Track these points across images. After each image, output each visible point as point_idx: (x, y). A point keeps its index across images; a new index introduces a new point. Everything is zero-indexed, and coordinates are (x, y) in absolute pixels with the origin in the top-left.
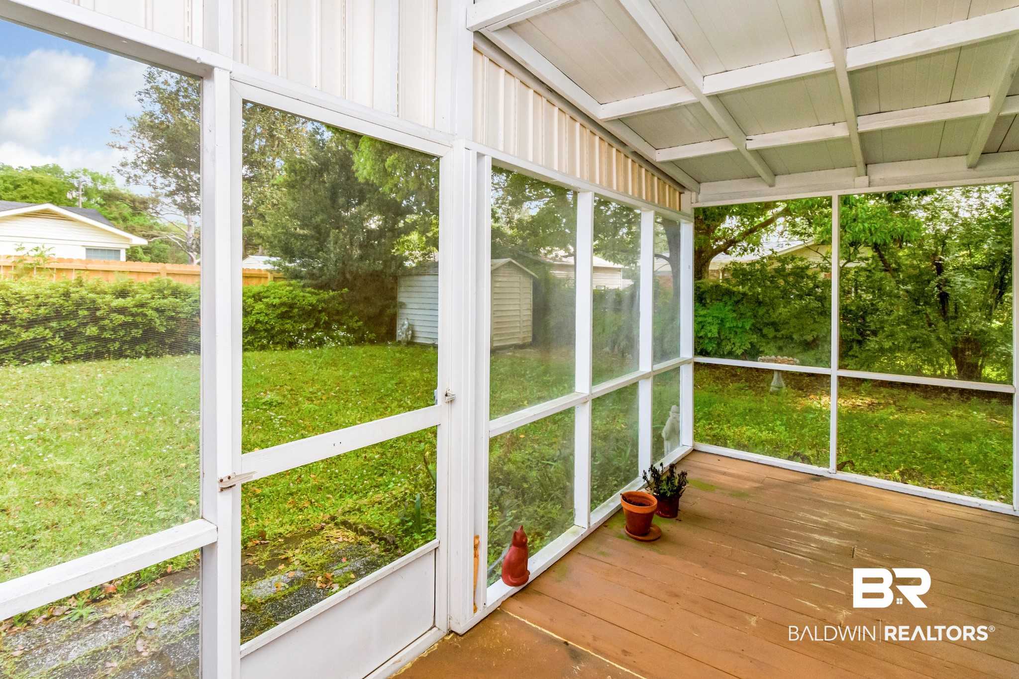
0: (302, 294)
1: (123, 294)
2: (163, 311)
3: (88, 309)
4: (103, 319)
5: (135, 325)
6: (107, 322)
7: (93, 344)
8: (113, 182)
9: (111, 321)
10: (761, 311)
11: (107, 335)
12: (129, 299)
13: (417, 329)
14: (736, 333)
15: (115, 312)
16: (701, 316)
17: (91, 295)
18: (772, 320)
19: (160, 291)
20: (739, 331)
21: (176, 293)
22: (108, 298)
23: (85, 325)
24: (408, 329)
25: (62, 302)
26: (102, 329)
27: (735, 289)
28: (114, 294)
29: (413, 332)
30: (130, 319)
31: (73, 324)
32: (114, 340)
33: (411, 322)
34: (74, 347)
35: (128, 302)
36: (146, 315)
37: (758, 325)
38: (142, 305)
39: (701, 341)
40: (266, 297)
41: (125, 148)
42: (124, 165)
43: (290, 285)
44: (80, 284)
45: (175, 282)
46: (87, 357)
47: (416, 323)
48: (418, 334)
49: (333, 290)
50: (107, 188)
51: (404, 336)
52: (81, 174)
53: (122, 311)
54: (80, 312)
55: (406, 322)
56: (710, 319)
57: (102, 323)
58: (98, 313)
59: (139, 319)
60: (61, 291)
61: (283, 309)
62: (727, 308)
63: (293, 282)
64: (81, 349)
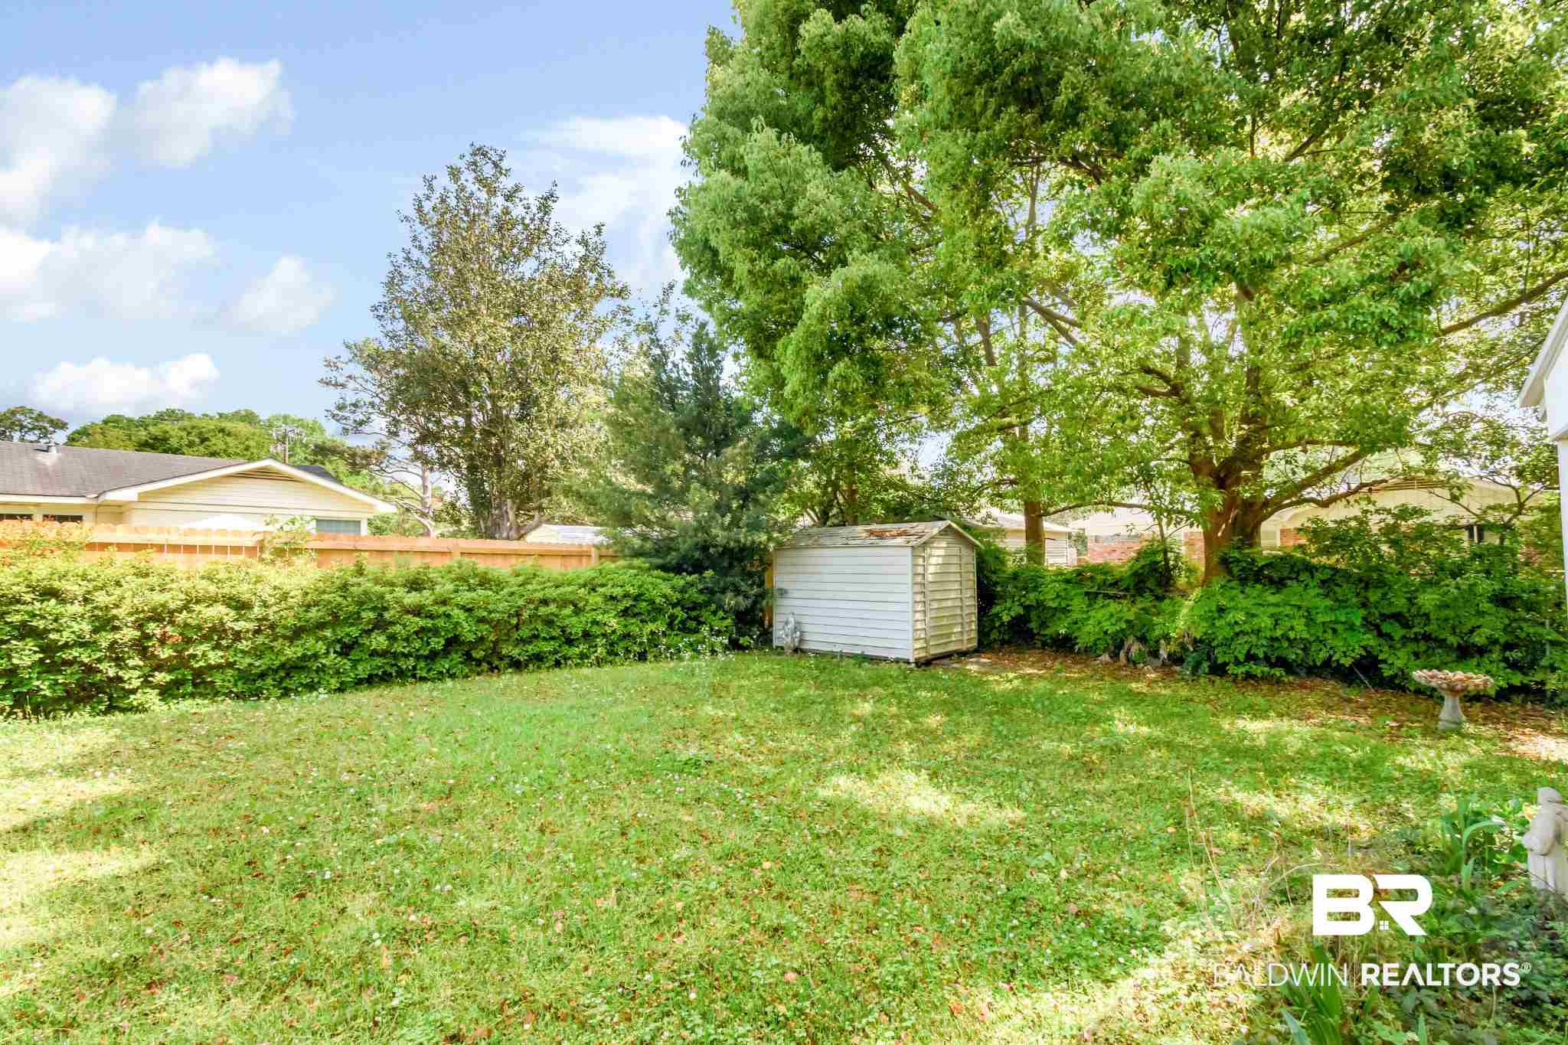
0: (650, 579)
1: (415, 585)
2: (469, 610)
3: (373, 609)
4: (393, 623)
5: (435, 631)
6: (398, 628)
7: (379, 661)
8: (322, 431)
9: (405, 626)
10: (1374, 596)
11: (398, 647)
12: (426, 593)
13: (806, 628)
14: (1334, 631)
15: (408, 612)
16: (1269, 605)
17: (378, 588)
18: (1394, 610)
19: (463, 579)
20: (1340, 628)
21: (485, 582)
22: (400, 592)
23: (368, 632)
24: (795, 629)
25: (339, 599)
26: (392, 638)
27: (1315, 561)
28: (405, 586)
29: (802, 633)
30: (429, 623)
31: (354, 631)
32: (406, 656)
33: (799, 619)
34: (354, 667)
35: (425, 597)
36: (448, 616)
37: (1371, 619)
38: (444, 603)
39: (1276, 645)
40: (603, 585)
41: (343, 386)
42: (341, 408)
43: (631, 567)
44: (360, 572)
45: (482, 565)
46: (370, 681)
47: (804, 620)
48: (807, 637)
49: (690, 574)
50: (317, 439)
51: (789, 640)
52: (280, 423)
53: (417, 611)
54: (364, 615)
55: (791, 619)
56: (1288, 610)
57: (391, 630)
58: (387, 615)
59: (440, 622)
60: (338, 582)
61: (628, 603)
62: (1313, 592)
63: (637, 562)
64: (363, 671)
